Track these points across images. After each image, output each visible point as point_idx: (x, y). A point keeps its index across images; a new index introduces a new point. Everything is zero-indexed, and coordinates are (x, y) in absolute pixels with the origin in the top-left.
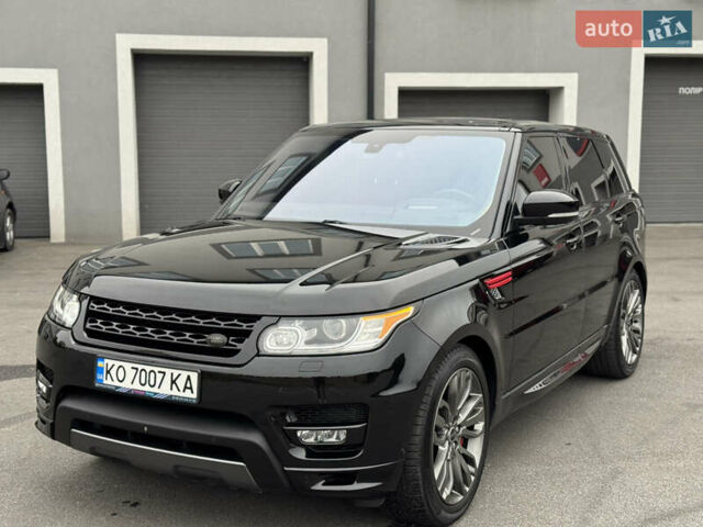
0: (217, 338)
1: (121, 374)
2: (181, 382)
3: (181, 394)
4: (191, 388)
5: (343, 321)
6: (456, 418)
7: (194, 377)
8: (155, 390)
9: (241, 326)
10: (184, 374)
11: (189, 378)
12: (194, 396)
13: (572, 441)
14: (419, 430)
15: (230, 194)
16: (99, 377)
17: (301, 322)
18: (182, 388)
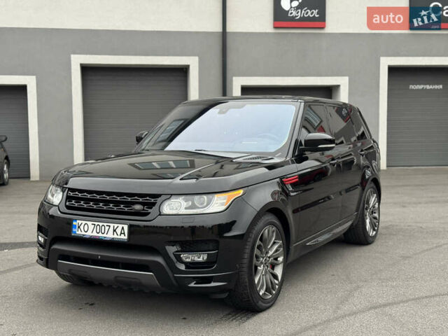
0: (138, 207)
1: (86, 228)
2: (119, 231)
3: (119, 237)
4: (124, 233)
5: (205, 197)
6: (267, 253)
7: (126, 227)
8: (105, 235)
9: (151, 201)
10: (121, 226)
11: (123, 228)
12: (126, 237)
13: (335, 273)
14: (246, 256)
15: (142, 138)
16: (74, 230)
17: (183, 197)
18: (119, 234)
